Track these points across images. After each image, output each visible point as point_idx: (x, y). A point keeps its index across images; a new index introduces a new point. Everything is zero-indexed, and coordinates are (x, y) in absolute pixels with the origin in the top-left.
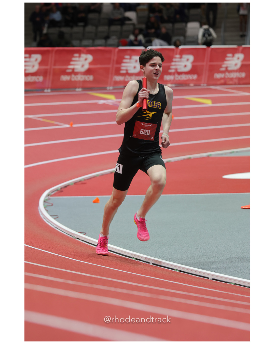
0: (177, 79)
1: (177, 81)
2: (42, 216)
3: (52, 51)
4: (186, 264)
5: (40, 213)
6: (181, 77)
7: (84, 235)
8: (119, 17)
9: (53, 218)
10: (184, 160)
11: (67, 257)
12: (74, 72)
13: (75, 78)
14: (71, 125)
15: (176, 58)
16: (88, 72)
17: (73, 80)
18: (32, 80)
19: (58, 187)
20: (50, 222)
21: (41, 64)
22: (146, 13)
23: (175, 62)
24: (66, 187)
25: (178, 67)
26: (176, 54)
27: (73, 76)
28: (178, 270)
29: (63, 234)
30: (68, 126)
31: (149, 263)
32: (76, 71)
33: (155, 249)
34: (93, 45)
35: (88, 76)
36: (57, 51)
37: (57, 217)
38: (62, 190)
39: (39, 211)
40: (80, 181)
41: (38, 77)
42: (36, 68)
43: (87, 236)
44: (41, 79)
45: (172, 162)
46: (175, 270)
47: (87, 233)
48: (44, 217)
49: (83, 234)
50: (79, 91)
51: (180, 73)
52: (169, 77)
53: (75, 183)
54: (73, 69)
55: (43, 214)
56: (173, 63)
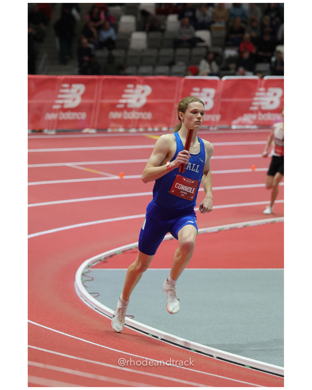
0: (260, 119)
1: (260, 121)
2: (78, 293)
3: (100, 80)
4: (261, 359)
5: (77, 290)
6: (266, 117)
7: (131, 319)
8: (188, 37)
9: (92, 296)
10: (267, 224)
11: (106, 346)
12: (126, 108)
13: (127, 116)
14: (122, 176)
15: (259, 92)
16: (146, 108)
17: (125, 117)
18: (72, 118)
19: (101, 257)
20: (87, 301)
21: (83, 96)
22: (223, 33)
23: (259, 96)
24: (111, 256)
25: (262, 103)
26: (260, 87)
27: (125, 113)
28: (249, 367)
29: (105, 317)
30: (117, 177)
31: (212, 356)
32: (129, 106)
33: (222, 338)
34: (154, 74)
35: (145, 113)
36: (105, 80)
37: (97, 295)
38: (107, 260)
39: (76, 286)
40: (130, 249)
41: (80, 113)
42: (78, 101)
43: (135, 320)
44: (83, 116)
45: (250, 227)
46: (246, 366)
47: (135, 317)
48: (81, 294)
49: (129, 318)
50: (132, 133)
51: (264, 112)
52: (250, 116)
53: (124, 252)
54: (126, 104)
55: (79, 291)
56: (256, 99)
